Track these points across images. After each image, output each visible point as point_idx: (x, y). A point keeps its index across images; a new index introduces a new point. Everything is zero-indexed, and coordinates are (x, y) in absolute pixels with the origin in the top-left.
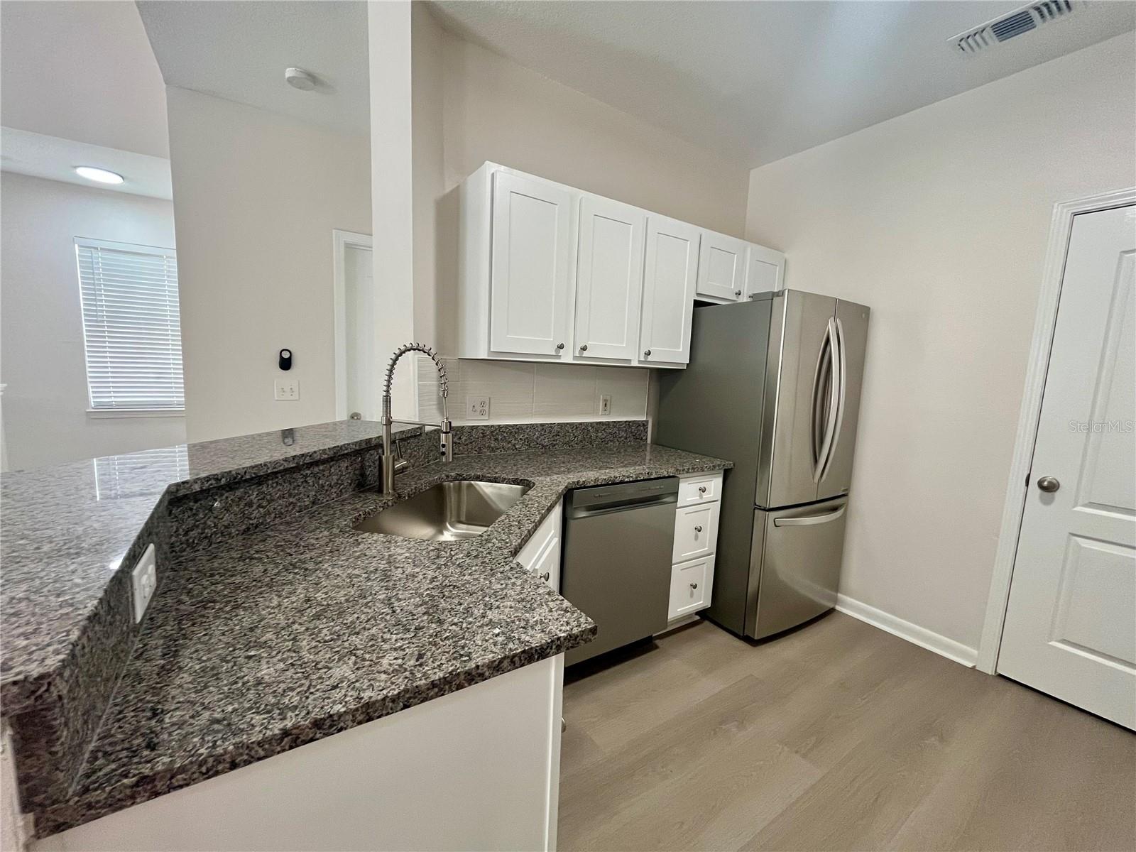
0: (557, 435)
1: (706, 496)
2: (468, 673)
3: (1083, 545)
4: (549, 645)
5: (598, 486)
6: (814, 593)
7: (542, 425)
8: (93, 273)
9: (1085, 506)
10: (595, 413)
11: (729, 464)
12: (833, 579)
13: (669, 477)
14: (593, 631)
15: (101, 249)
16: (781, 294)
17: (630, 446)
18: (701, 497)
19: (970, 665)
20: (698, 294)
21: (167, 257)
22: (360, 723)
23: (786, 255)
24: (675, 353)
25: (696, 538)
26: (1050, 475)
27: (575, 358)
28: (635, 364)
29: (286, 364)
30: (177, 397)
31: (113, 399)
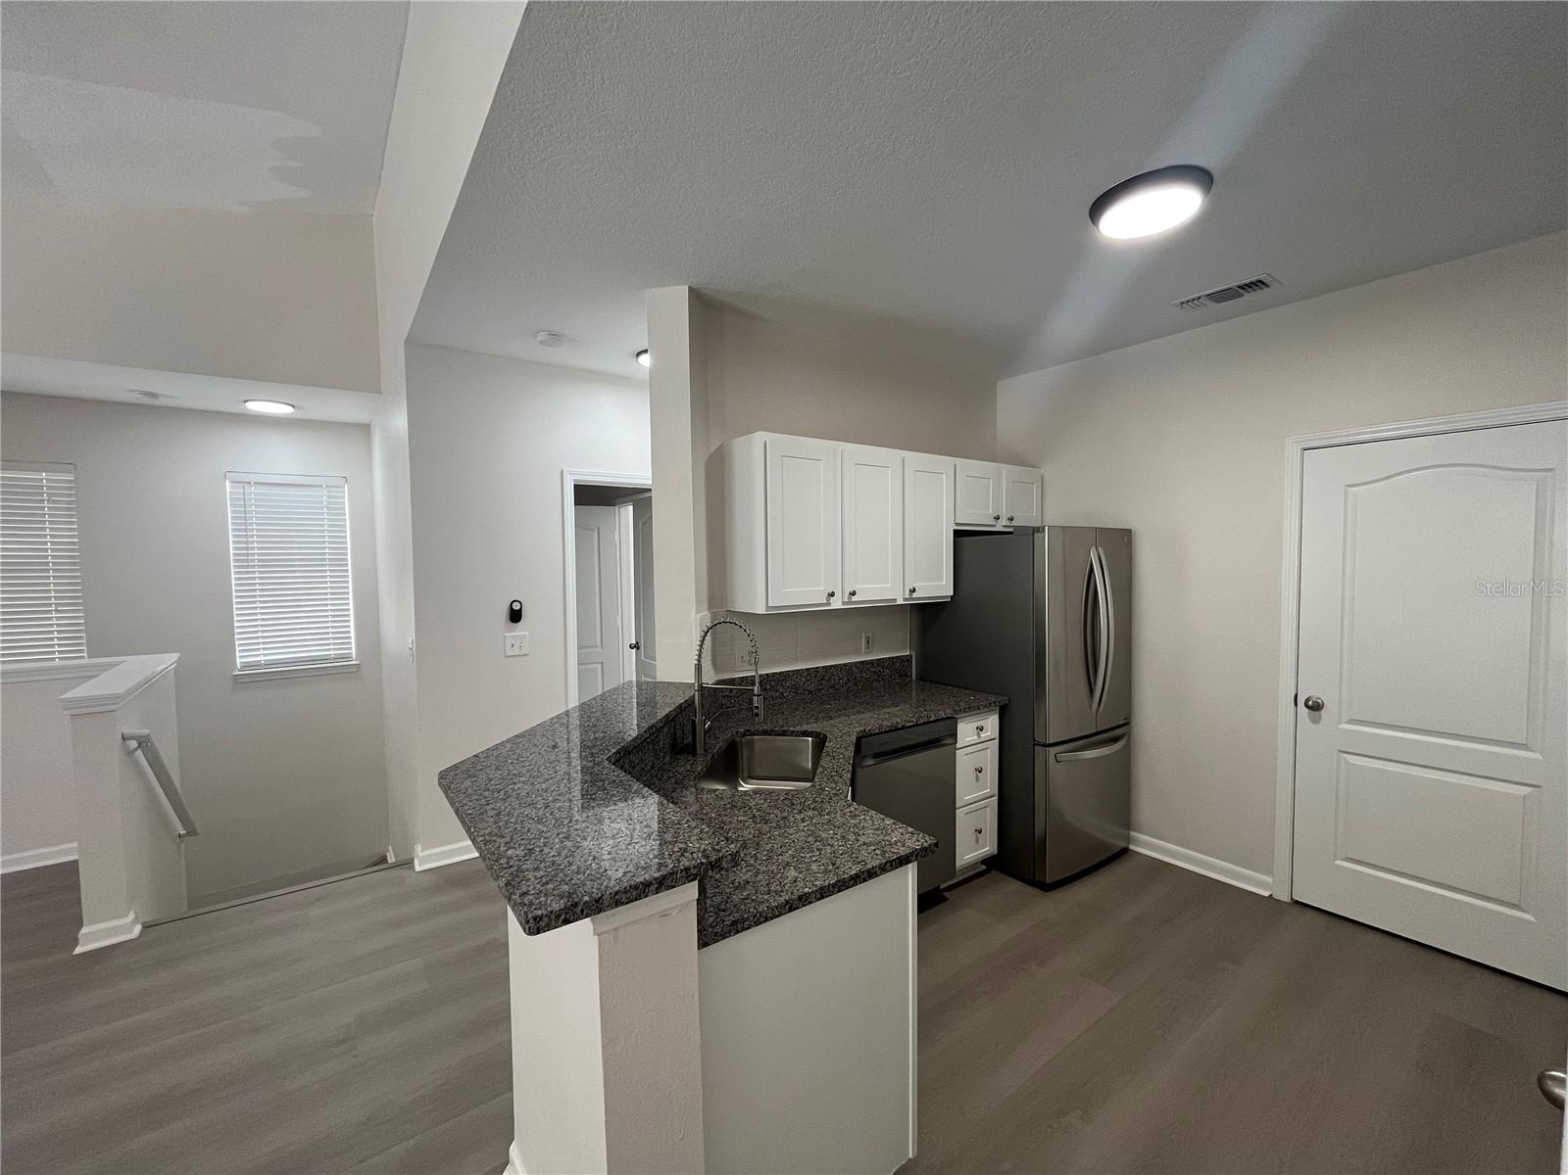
0: (823, 679)
1: (984, 735)
2: (868, 871)
3: (1351, 761)
4: (911, 854)
5: (882, 733)
6: (1104, 832)
7: (807, 670)
8: (245, 512)
9: (1347, 723)
10: (857, 652)
11: (1004, 700)
12: (1124, 815)
13: (948, 718)
14: (936, 845)
15: (255, 483)
16: (1041, 530)
17: (896, 684)
18: (979, 735)
19: (1266, 894)
20: (957, 524)
21: (327, 486)
22: (818, 900)
23: (1042, 470)
24: (939, 585)
25: (977, 779)
26: (1317, 694)
27: (844, 603)
28: (900, 602)
29: (515, 616)
30: (334, 649)
31: (262, 658)
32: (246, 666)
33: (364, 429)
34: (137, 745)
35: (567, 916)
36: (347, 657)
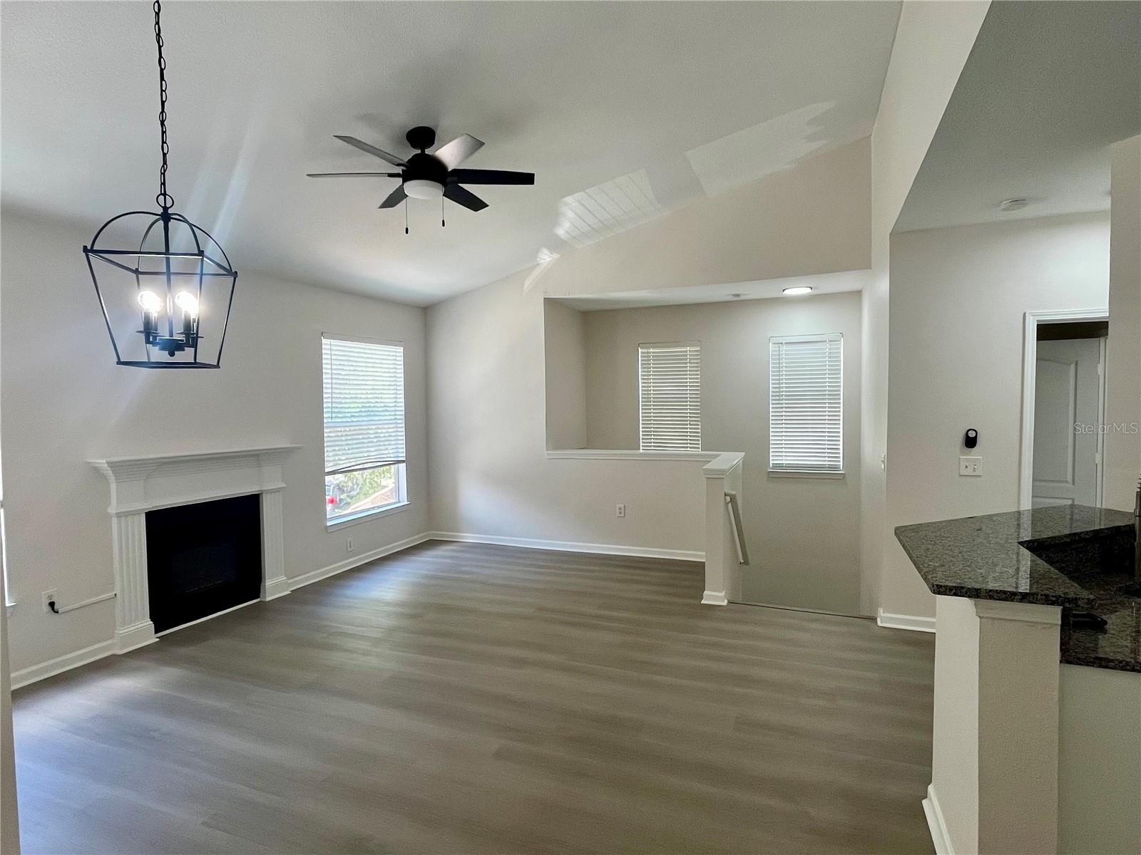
21: (830, 341)
29: (971, 442)
30: (829, 461)
31: (784, 462)
32: (775, 466)
33: (858, 294)
34: (729, 500)
35: (958, 591)
36: (836, 468)
